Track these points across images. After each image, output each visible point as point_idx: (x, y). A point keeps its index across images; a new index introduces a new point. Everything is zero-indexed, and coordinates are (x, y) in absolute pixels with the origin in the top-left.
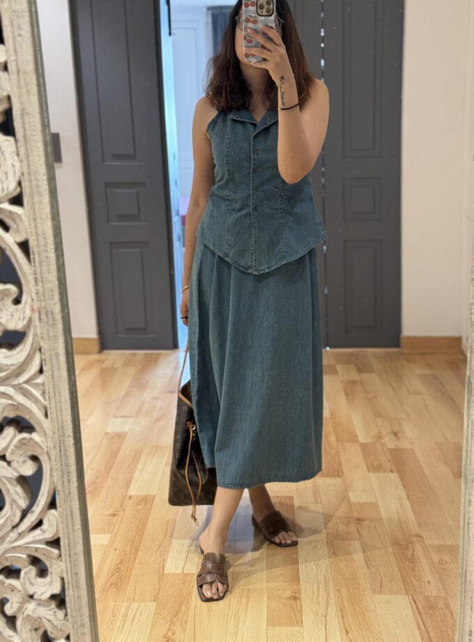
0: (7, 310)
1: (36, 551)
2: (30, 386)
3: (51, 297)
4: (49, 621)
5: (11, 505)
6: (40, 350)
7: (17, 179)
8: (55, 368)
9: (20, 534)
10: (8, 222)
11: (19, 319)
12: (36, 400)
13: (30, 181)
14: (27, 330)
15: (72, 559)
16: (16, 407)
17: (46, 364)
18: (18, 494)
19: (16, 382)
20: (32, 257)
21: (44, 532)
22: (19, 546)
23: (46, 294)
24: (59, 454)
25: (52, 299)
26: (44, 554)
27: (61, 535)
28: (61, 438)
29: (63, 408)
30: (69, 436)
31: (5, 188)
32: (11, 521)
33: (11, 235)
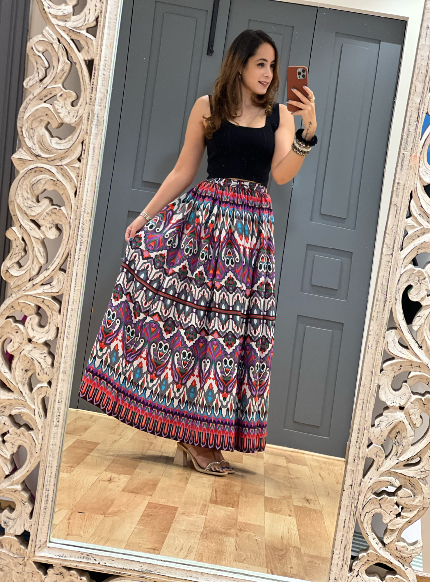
0: (66, 108)
1: (43, 302)
2: (69, 169)
3: (99, 104)
4: (39, 363)
5: (33, 260)
6: (82, 143)
7: (96, 15)
8: (90, 158)
9: (34, 285)
10: (83, 43)
11: (73, 116)
12: (71, 180)
13: (105, 17)
14: (76, 127)
15: (69, 314)
16: (55, 183)
17: (84, 153)
18: (40, 253)
19: (59, 164)
20: (93, 71)
21: (52, 287)
22: (30, 295)
23: (97, 101)
24: (77, 226)
25: (100, 106)
26: (48, 306)
27: (64, 292)
28: (82, 213)
29: (89, 190)
30: (88, 213)
31: (87, 20)
32: (30, 275)
33: (82, 55)
